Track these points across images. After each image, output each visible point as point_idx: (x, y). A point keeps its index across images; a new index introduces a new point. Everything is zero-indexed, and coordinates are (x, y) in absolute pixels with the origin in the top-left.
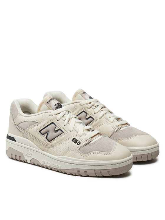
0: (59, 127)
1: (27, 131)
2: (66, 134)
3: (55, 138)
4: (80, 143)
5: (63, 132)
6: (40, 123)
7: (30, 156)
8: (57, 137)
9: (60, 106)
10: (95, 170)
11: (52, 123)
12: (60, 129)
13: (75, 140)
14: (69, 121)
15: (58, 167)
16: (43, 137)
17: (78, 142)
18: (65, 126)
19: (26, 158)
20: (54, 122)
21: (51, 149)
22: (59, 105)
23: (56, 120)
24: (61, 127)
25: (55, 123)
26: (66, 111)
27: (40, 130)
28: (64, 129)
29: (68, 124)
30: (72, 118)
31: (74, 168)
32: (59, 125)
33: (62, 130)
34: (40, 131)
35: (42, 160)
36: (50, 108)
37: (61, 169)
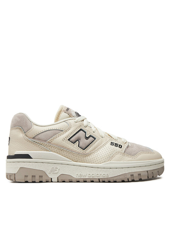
0: (89, 133)
1: (51, 142)
2: (99, 141)
3: (89, 145)
4: (122, 146)
5: (95, 139)
6: (66, 131)
7: (56, 172)
8: (91, 144)
10: (147, 171)
11: (81, 130)
12: (90, 136)
13: (114, 144)
15: (104, 176)
16: (75, 146)
17: (118, 145)
19: (50, 176)
20: (82, 129)
21: (89, 158)
24: (92, 133)
25: (84, 129)
27: (69, 138)
28: (95, 135)
31: (126, 173)
33: (93, 136)
34: (69, 140)
35: (77, 173)
37: (109, 177)
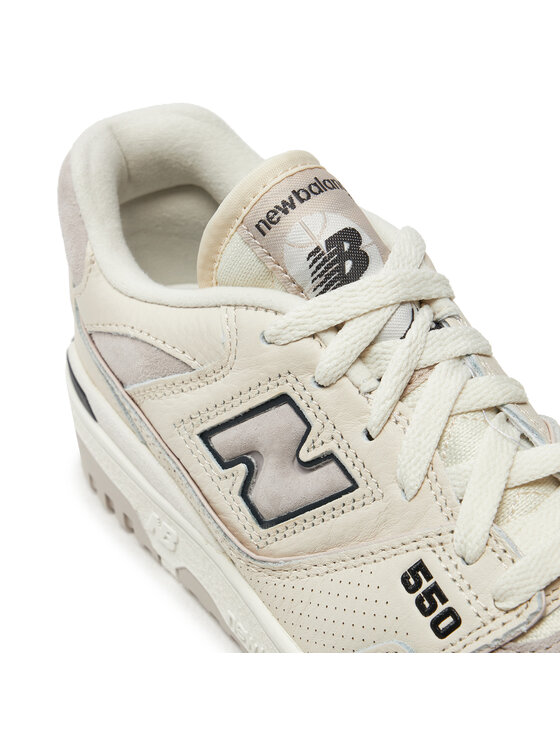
0: (326, 435)
2: (372, 507)
5: (353, 484)
6: (205, 377)
9: (348, 265)
11: (283, 399)
12: (330, 457)
13: (426, 585)
14: (402, 398)
16: (226, 484)
17: (441, 608)
18: (370, 438)
20: (294, 396)
22: (343, 257)
23: (308, 380)
24: (343, 444)
25: (302, 404)
26: (387, 312)
28: (358, 462)
29: (392, 422)
30: (431, 368)
32: (328, 424)
33: (348, 462)
34: (205, 436)
36: (274, 271)
